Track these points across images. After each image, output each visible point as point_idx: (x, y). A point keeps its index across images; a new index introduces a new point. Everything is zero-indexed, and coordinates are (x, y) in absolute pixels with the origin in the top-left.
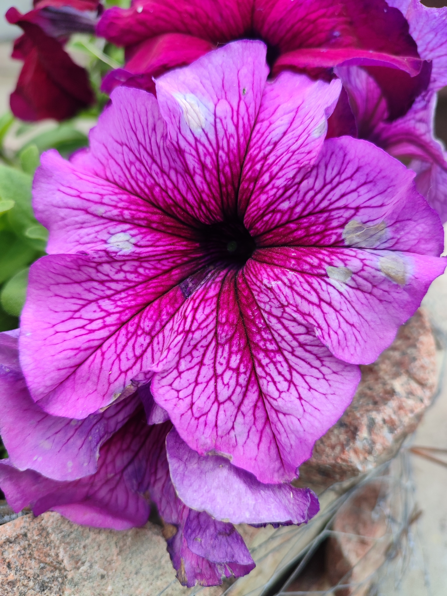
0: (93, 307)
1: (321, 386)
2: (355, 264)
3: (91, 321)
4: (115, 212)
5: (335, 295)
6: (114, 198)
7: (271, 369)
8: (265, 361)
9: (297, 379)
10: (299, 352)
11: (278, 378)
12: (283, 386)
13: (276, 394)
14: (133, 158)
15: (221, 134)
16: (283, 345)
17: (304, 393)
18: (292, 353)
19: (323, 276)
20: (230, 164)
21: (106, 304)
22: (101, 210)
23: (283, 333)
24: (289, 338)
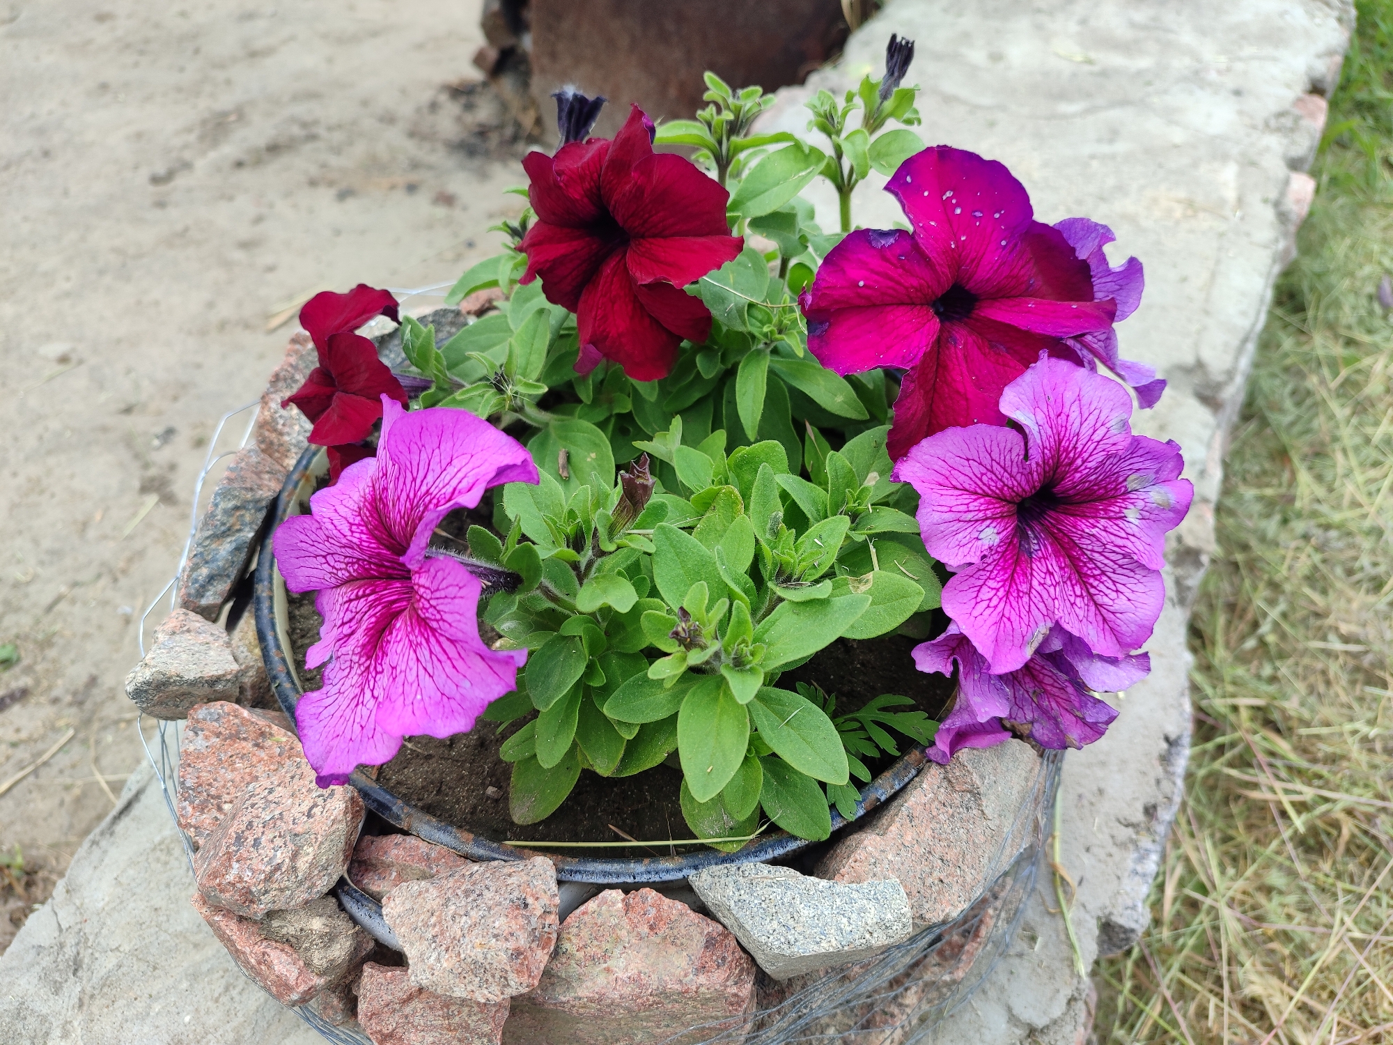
0: (985, 589)
1: (1139, 588)
2: (1140, 504)
3: (990, 600)
4: (981, 515)
5: (1135, 529)
6: (976, 504)
7: (1101, 587)
8: (1096, 583)
9: (1120, 587)
10: (1120, 571)
11: (1108, 592)
12: (1113, 595)
13: (1111, 603)
14: (984, 471)
15: (1044, 438)
16: (1106, 569)
17: (1131, 596)
18: (1114, 572)
19: (1123, 518)
20: (1053, 457)
21: (992, 583)
22: (969, 516)
23: (1106, 561)
24: (1111, 564)
